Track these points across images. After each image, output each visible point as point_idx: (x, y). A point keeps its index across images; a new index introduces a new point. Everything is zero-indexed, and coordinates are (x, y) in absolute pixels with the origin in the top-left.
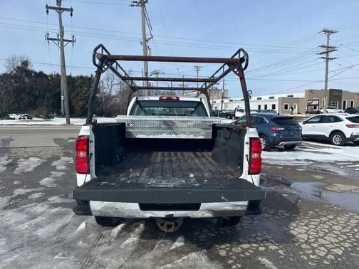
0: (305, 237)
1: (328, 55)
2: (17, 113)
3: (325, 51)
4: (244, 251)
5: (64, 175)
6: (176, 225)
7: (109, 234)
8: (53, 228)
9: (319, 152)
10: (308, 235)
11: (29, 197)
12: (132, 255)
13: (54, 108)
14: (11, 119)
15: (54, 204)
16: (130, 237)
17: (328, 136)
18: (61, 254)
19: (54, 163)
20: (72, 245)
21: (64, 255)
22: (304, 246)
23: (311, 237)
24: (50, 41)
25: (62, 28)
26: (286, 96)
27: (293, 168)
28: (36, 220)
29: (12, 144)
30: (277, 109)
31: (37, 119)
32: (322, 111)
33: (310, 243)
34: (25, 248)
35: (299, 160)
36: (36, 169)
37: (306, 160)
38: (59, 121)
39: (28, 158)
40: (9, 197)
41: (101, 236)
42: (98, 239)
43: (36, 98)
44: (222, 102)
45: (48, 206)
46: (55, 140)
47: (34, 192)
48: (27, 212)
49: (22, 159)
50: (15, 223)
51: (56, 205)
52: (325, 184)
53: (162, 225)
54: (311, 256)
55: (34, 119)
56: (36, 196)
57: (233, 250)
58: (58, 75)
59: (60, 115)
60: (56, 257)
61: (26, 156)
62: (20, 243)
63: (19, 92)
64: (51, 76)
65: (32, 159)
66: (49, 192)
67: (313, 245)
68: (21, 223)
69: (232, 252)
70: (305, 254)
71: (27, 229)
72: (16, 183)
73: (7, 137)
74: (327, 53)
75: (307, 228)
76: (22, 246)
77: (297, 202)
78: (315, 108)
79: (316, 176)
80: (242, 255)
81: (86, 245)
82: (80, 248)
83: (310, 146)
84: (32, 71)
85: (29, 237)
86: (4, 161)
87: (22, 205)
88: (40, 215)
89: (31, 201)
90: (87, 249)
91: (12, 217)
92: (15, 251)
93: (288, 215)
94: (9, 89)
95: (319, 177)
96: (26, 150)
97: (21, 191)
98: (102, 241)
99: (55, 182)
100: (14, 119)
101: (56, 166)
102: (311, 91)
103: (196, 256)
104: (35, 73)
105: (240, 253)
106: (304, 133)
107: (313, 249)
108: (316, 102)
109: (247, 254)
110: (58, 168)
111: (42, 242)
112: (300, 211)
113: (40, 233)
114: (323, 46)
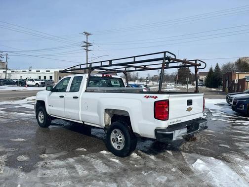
1: (87, 48)
3: (86, 45)
30: (53, 79)
44: (6, 72)
114: (84, 42)
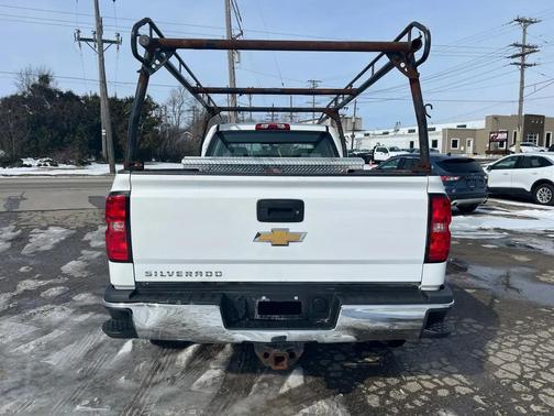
0: (516, 368)
1: (523, 60)
2: (35, 157)
3: (519, 52)
4: (412, 396)
5: (101, 256)
6: (292, 355)
7: (173, 362)
8: (77, 351)
9: (515, 216)
10: (522, 365)
11: (42, 295)
12: (211, 404)
13: (91, 148)
14: (26, 166)
15: (81, 307)
16: (208, 368)
17: (529, 190)
18: (87, 402)
19: (88, 236)
20: (108, 384)
21: (92, 404)
22: (517, 387)
23: (527, 370)
24: (83, 43)
25: (99, 20)
26: (454, 126)
27: (478, 243)
28: (50, 335)
29: (23, 206)
30: (439, 147)
31: (65, 166)
32: (513, 149)
33: (528, 380)
34: (26, 389)
35: (485, 230)
36: (58, 246)
37: (497, 230)
38: (98, 170)
39: (46, 228)
40: (9, 295)
41: (159, 367)
42: (153, 372)
43: (63, 134)
44: (353, 136)
45: (71, 311)
46: (92, 199)
47: (51, 286)
48: (37, 322)
49: (37, 230)
50: (14, 341)
51: (84, 309)
52: (534, 271)
53: (266, 355)
54: (532, 406)
55: (61, 166)
56: (54, 292)
57: (392, 395)
58: (96, 97)
59: (100, 160)
60: (78, 407)
61: (45, 224)
62: (19, 380)
63: (37, 124)
64: (85, 98)
65: (53, 230)
66: (75, 286)
67: (532, 384)
68: (24, 342)
69: (389, 398)
70: (521, 402)
71: (32, 353)
72: (23, 269)
73: (17, 194)
74: (523, 55)
75: (518, 353)
76: (21, 385)
77: (492, 302)
78: (502, 145)
79: (516, 258)
80: (408, 406)
81: (131, 384)
82: (121, 389)
83: (500, 205)
84: (56, 91)
85: (36, 368)
86: (8, 233)
87: (29, 308)
88: (56, 327)
89: (46, 301)
90: (133, 391)
91: (10, 330)
92: (8, 395)
93: (482, 327)
94: (22, 119)
95: (523, 258)
96: (45, 215)
97: (30, 284)
98: (159, 376)
99: (86, 268)
100: (30, 166)
101: (90, 241)
102: (496, 118)
103: (326, 407)
104: (61, 93)
105: (405, 401)
106: (491, 184)
107: (535, 392)
108: (504, 136)
109: (418, 403)
110: (93, 244)
111: (57, 378)
112: (501, 319)
113: (56, 360)
114: (516, 45)
